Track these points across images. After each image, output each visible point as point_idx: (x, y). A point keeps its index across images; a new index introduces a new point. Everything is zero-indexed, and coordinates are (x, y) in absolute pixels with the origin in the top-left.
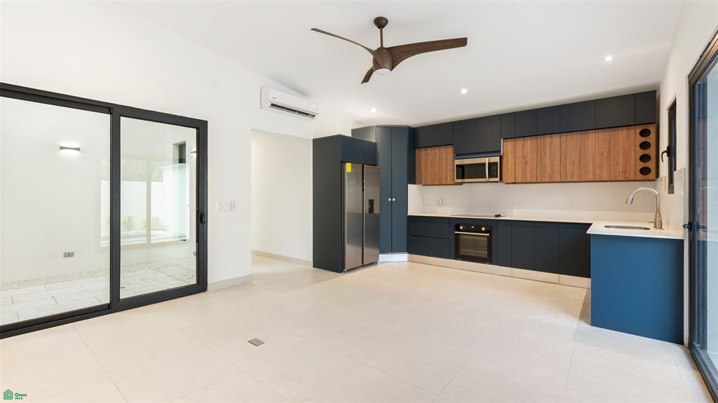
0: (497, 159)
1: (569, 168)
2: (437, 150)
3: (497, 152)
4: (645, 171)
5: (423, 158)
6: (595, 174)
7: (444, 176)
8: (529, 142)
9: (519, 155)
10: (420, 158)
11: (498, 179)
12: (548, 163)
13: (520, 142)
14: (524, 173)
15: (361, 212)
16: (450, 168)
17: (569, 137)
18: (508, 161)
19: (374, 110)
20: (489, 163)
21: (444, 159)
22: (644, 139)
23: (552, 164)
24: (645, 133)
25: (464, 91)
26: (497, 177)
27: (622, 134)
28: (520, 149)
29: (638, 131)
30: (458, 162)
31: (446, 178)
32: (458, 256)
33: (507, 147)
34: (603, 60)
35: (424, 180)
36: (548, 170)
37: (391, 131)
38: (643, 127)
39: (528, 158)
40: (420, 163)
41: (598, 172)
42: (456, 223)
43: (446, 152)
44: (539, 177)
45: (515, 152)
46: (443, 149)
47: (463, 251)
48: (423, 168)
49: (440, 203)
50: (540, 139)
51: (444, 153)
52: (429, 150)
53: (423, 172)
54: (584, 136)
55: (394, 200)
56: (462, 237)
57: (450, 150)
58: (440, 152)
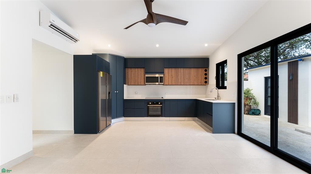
0: (162, 75)
1: (186, 80)
2: (136, 70)
3: (163, 73)
4: (206, 82)
5: (130, 73)
6: (193, 83)
7: (140, 81)
8: (173, 70)
9: (170, 74)
10: (128, 72)
11: (163, 83)
12: (180, 78)
13: (170, 70)
14: (172, 81)
15: (106, 99)
16: (143, 78)
17: (186, 69)
18: (166, 76)
19: (109, 46)
20: (160, 77)
21: (140, 74)
22: (206, 72)
23: (181, 79)
24: (206, 71)
25: (157, 46)
26: (163, 82)
27: (200, 70)
28: (170, 72)
29: (204, 69)
30: (147, 75)
31: (141, 82)
32: (149, 116)
33: (166, 71)
34: (204, 45)
35: (130, 83)
36: (180, 81)
37: (116, 58)
38: (205, 69)
39: (173, 76)
40: (128, 75)
41: (194, 82)
42: (147, 101)
43: (141, 71)
44: (177, 83)
45: (168, 73)
46: (139, 70)
47: (150, 113)
48: (130, 77)
49: (136, 93)
50: (177, 69)
51: (140, 71)
52: (133, 70)
53: (130, 79)
54: (190, 70)
55: (117, 92)
56: (150, 107)
57: (143, 70)
58: (138, 70)
